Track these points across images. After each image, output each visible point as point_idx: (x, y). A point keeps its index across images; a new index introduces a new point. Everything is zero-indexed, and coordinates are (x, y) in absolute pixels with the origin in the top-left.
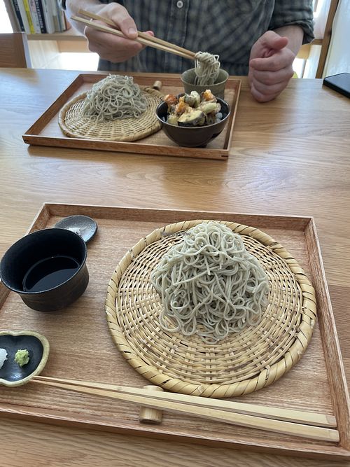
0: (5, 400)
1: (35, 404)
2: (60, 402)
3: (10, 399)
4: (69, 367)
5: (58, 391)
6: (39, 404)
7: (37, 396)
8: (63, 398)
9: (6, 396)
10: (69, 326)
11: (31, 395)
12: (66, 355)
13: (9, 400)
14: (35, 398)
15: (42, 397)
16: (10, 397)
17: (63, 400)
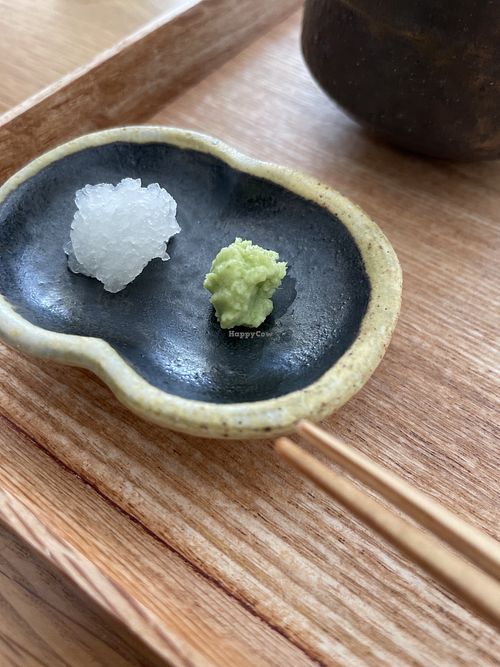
0: (81, 459)
1: (229, 570)
2: (373, 633)
3: (109, 463)
4: (452, 449)
5: (376, 563)
6: (249, 584)
7: (254, 527)
8: (404, 626)
9: (93, 440)
10: (465, 254)
11: (220, 502)
12: (439, 377)
13: (100, 471)
14: (240, 533)
15: (277, 546)
16: (114, 454)
17: (400, 639)
